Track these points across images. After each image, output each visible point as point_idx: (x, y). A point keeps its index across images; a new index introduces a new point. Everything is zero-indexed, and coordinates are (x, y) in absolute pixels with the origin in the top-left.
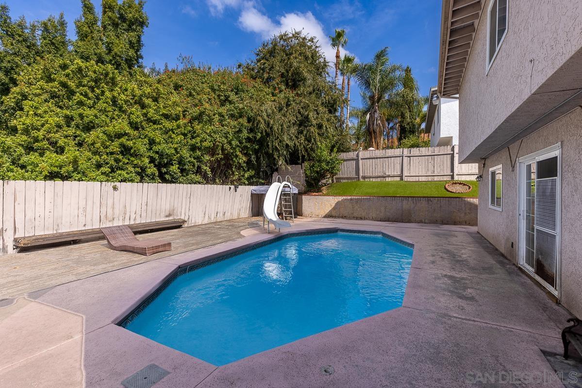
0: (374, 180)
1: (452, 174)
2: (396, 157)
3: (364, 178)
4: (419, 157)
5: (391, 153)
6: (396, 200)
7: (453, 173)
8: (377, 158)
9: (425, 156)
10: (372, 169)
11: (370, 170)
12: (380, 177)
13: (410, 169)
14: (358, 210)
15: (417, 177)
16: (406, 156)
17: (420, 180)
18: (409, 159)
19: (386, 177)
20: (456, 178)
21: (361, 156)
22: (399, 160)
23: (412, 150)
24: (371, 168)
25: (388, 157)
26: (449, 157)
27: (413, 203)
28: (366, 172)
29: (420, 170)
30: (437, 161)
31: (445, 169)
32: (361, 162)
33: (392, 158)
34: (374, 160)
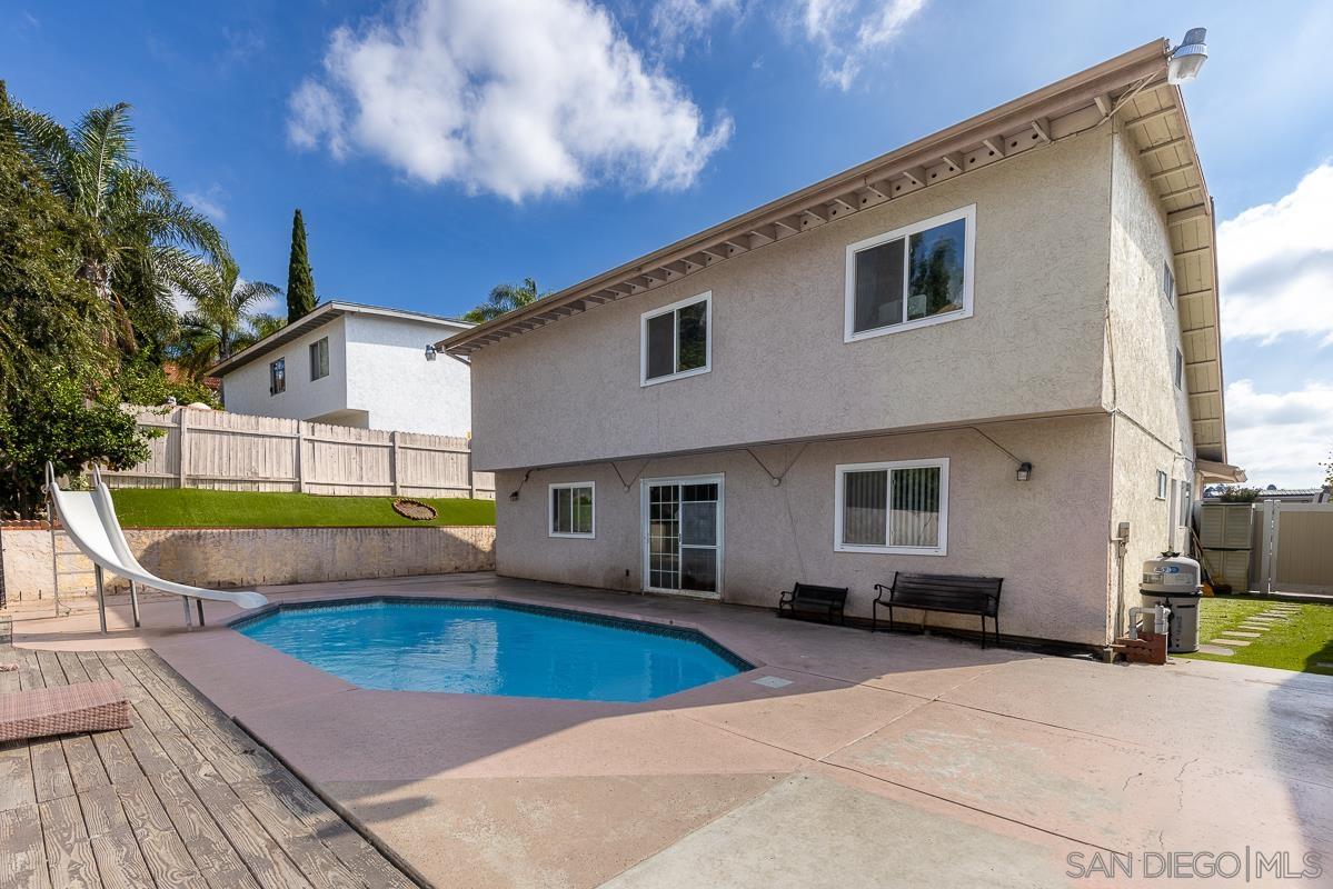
0: (225, 487)
1: (392, 484)
2: (282, 437)
3: (195, 480)
4: (333, 446)
5: (270, 426)
6: (320, 534)
7: (395, 482)
8: (233, 433)
9: (344, 444)
10: (221, 458)
11: (213, 462)
12: (241, 481)
13: (314, 469)
14: (224, 562)
15: (330, 487)
16: (305, 440)
17: (337, 493)
18: (311, 445)
19: (258, 482)
20: (400, 492)
21: (186, 424)
22: (288, 446)
23: (317, 426)
24: (217, 457)
25: (264, 436)
26: (386, 451)
27: (357, 539)
28: (201, 467)
29: (336, 472)
30: (366, 456)
31: (381, 473)
32: (186, 437)
33: (274, 440)
34: (225, 437)
